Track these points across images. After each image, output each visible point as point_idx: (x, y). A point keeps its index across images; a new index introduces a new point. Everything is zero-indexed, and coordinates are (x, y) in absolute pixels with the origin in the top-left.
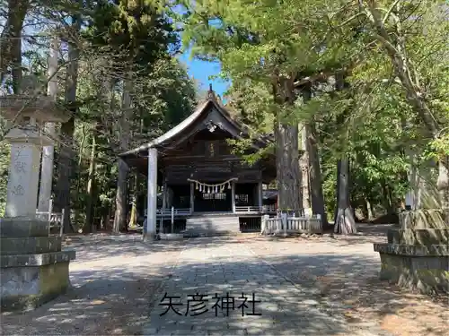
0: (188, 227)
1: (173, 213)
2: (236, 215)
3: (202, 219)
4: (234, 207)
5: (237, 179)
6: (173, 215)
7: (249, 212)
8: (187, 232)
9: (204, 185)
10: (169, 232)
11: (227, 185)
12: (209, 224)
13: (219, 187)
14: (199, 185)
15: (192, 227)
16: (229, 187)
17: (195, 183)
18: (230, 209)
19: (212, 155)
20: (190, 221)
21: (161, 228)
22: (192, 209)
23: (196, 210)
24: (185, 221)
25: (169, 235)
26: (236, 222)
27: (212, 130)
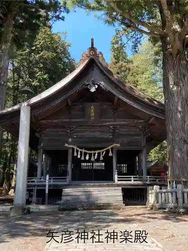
0: (64, 198)
1: (48, 181)
2: (118, 185)
3: (81, 189)
4: (116, 177)
5: (118, 145)
6: (47, 183)
7: (133, 182)
8: (63, 204)
9: (83, 151)
10: (43, 204)
11: (107, 152)
12: (89, 195)
13: (99, 154)
14: (77, 151)
15: (69, 198)
16: (110, 154)
17: (73, 149)
18: (111, 179)
19: (92, 118)
20: (67, 191)
21: (34, 199)
22: (69, 178)
23: (74, 179)
24: (61, 191)
25: (42, 207)
26: (119, 193)
27: (93, 90)
